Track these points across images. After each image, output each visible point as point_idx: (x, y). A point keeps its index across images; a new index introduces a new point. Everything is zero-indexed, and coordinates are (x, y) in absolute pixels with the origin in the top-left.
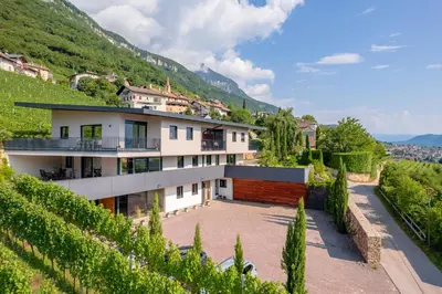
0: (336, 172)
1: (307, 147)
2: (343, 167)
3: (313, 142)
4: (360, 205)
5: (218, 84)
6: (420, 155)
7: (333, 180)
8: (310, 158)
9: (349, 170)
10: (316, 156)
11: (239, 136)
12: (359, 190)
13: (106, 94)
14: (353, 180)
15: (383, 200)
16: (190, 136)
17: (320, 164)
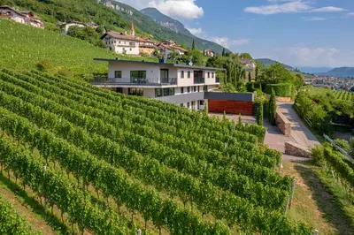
0: (269, 96)
1: (250, 79)
2: (274, 92)
3: (253, 76)
4: (284, 114)
5: (167, 24)
6: (336, 84)
7: (268, 100)
8: (253, 87)
9: (277, 95)
10: (257, 86)
11: (211, 75)
12: (283, 106)
13: (93, 39)
14: (280, 101)
15: (296, 110)
16: (189, 76)
17: (260, 90)
